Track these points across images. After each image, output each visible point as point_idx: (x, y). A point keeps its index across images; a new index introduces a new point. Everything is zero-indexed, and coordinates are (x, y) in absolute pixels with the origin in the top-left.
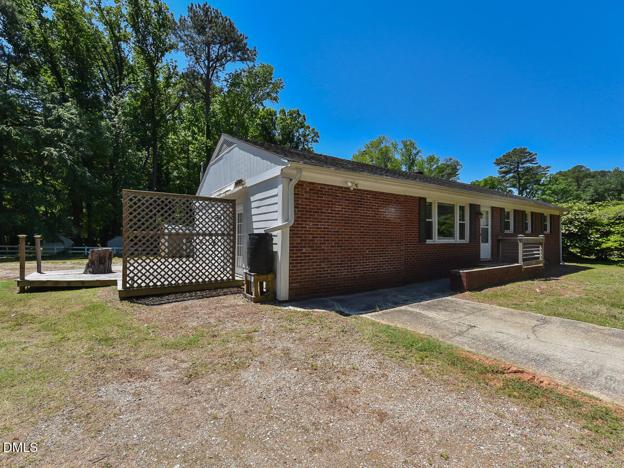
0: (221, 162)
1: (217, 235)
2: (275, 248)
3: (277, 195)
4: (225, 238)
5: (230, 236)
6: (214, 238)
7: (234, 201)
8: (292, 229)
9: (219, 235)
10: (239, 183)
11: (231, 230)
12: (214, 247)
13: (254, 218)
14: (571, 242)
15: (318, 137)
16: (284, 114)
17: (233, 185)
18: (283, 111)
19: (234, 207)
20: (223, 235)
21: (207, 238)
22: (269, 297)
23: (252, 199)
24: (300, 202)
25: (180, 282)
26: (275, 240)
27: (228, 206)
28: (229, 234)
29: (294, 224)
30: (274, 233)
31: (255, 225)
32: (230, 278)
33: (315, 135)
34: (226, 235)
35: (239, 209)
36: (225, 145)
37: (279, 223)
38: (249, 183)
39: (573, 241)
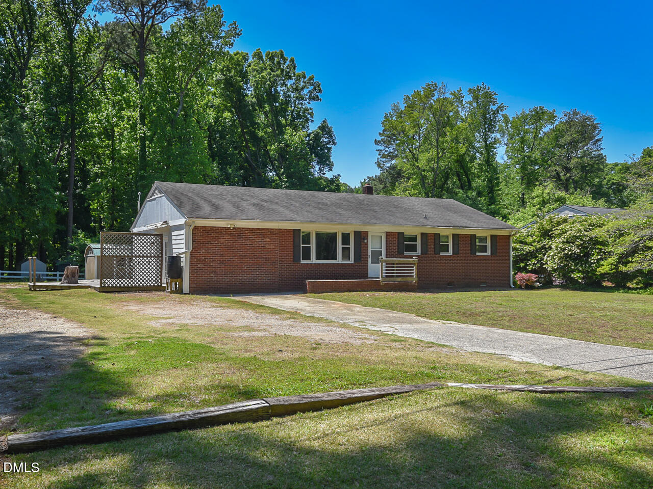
0: (155, 202)
1: (151, 257)
2: (183, 264)
3: (183, 235)
4: (156, 259)
5: (159, 257)
6: (149, 259)
7: (162, 235)
8: (191, 254)
9: (152, 257)
10: (165, 222)
11: (160, 254)
12: (149, 264)
13: (174, 246)
14: (576, 265)
15: (320, 91)
16: (261, 58)
17: (162, 223)
18: (258, 56)
19: (161, 239)
20: (154, 256)
21: (145, 259)
22: (180, 291)
23: (173, 233)
24: (196, 238)
25: (130, 285)
26: (183, 260)
27: (158, 239)
28: (158, 256)
29: (192, 250)
30: (182, 256)
31: (174, 251)
32: (160, 284)
33: (315, 89)
34: (157, 257)
35: (165, 239)
36: (157, 191)
37: (184, 250)
38: (171, 223)
39: (578, 263)
